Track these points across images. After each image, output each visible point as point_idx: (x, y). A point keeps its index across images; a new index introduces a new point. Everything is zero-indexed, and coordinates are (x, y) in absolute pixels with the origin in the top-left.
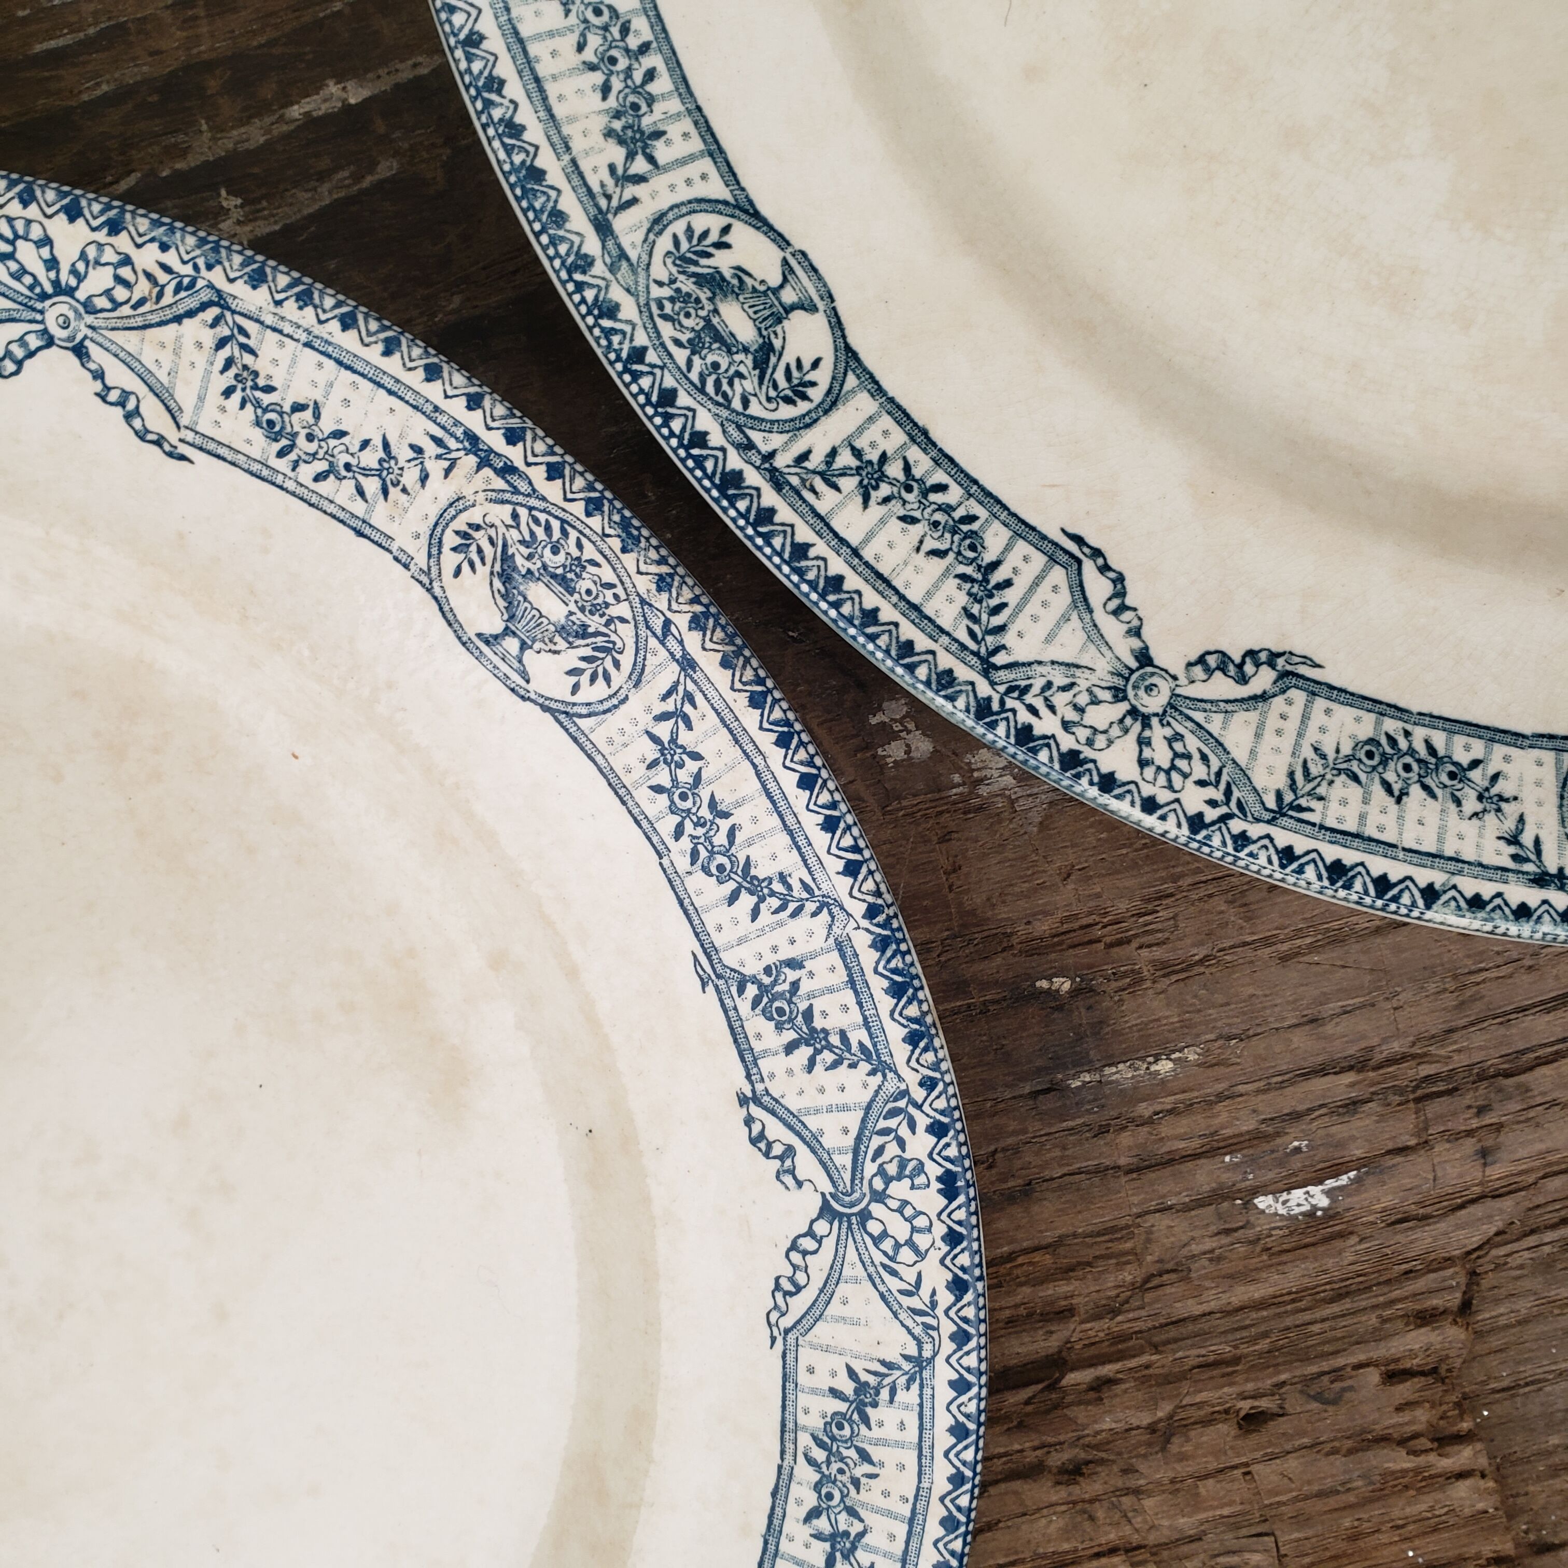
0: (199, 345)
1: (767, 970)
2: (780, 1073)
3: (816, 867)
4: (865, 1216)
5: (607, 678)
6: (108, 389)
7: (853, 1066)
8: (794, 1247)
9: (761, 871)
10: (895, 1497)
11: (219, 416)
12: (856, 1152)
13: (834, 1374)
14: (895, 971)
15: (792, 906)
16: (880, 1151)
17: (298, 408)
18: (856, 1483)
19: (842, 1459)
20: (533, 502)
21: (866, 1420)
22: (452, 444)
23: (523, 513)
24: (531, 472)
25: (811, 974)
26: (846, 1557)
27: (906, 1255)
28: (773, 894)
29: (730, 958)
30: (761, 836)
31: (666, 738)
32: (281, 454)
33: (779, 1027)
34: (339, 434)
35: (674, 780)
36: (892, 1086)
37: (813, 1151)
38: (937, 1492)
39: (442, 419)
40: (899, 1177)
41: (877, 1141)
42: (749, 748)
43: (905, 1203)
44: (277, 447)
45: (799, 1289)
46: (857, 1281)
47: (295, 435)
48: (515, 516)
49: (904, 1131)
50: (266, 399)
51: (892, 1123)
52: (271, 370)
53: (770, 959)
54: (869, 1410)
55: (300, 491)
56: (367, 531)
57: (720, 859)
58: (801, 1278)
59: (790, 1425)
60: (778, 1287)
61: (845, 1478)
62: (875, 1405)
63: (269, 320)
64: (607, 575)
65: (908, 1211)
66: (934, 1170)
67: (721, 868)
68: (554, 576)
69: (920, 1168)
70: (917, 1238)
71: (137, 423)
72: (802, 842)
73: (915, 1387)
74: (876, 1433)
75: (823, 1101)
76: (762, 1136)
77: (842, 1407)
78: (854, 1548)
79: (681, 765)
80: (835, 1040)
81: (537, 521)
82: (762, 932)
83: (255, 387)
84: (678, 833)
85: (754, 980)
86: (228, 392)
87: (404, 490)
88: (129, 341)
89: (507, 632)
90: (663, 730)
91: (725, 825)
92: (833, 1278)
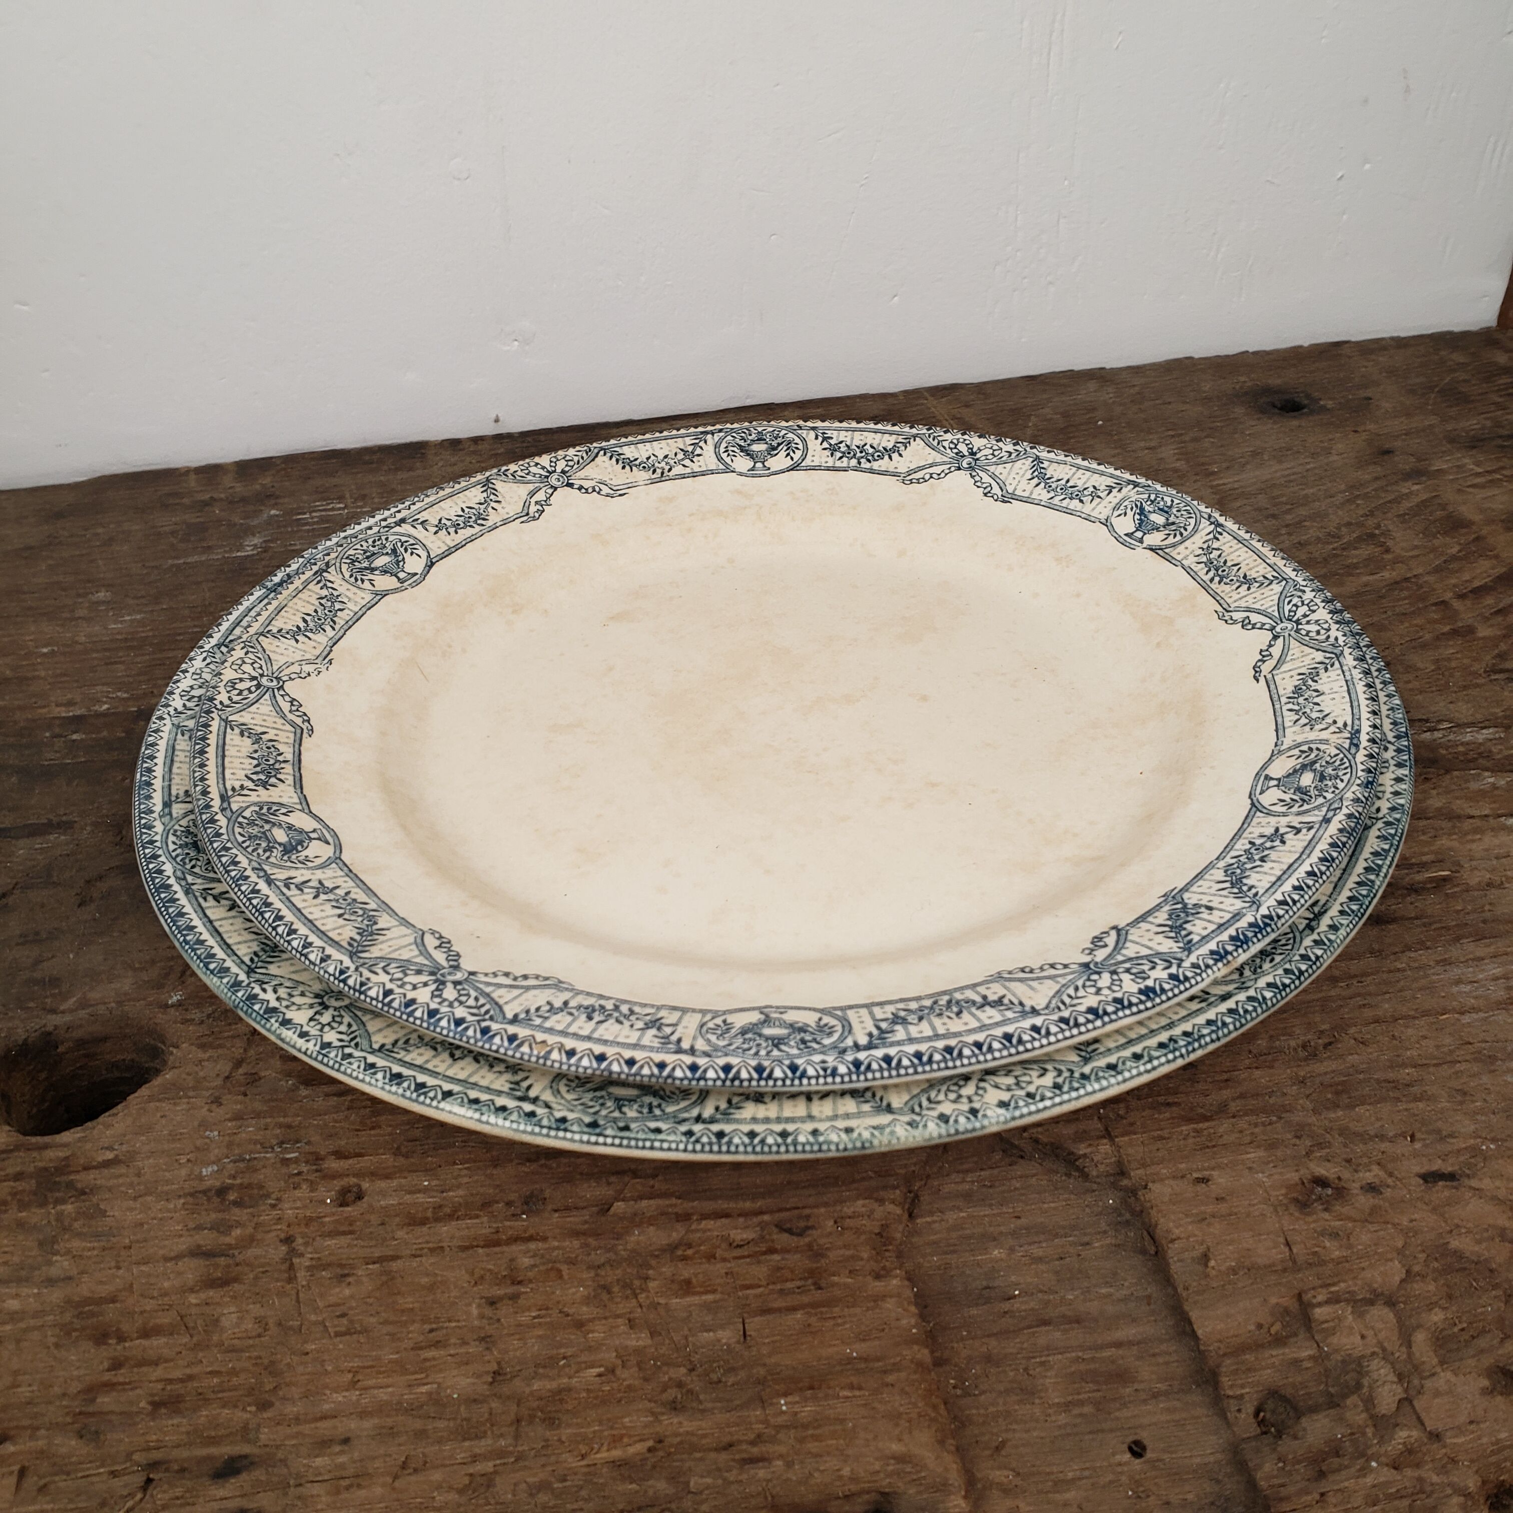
4: (1098, 973)
6: (1267, 651)
7: (1177, 942)
8: (1052, 964)
9: (1246, 881)
10: (946, 1027)
12: (1131, 959)
13: (995, 993)
15: (1240, 896)
16: (1140, 965)
17: (1317, 691)
18: (940, 1015)
19: (948, 1008)
21: (980, 1008)
22: (1349, 728)
24: (1362, 749)
25: (1211, 914)
26: (892, 1023)
27: (1092, 990)
28: (1239, 889)
29: (1187, 895)
30: (1266, 874)
31: (1281, 832)
32: (1290, 698)
33: (1169, 919)
34: (1316, 704)
35: (1262, 844)
36: (1180, 955)
37: (1114, 951)
38: (964, 1039)
39: (1356, 722)
40: (1132, 974)
41: (1144, 962)
42: (1307, 852)
43: (1120, 981)
44: (1292, 695)
45: (1030, 973)
46: (1058, 983)
47: (1303, 697)
49: (1160, 968)
50: (1310, 683)
51: (1160, 963)
54: (987, 1007)
55: (1278, 710)
56: (1281, 731)
57: (1238, 871)
58: (1037, 971)
59: (948, 992)
60: (1023, 968)
61: (938, 1012)
62: (993, 1007)
63: (1345, 669)
65: (1117, 983)
66: (1149, 983)
69: (1145, 979)
72: (1278, 884)
74: (977, 1012)
75: (1145, 943)
76: (1101, 938)
77: (979, 1000)
78: (900, 1024)
80: (1184, 933)
82: (1215, 895)
83: (1313, 679)
84: (1236, 856)
86: (1300, 674)
87: (1312, 729)
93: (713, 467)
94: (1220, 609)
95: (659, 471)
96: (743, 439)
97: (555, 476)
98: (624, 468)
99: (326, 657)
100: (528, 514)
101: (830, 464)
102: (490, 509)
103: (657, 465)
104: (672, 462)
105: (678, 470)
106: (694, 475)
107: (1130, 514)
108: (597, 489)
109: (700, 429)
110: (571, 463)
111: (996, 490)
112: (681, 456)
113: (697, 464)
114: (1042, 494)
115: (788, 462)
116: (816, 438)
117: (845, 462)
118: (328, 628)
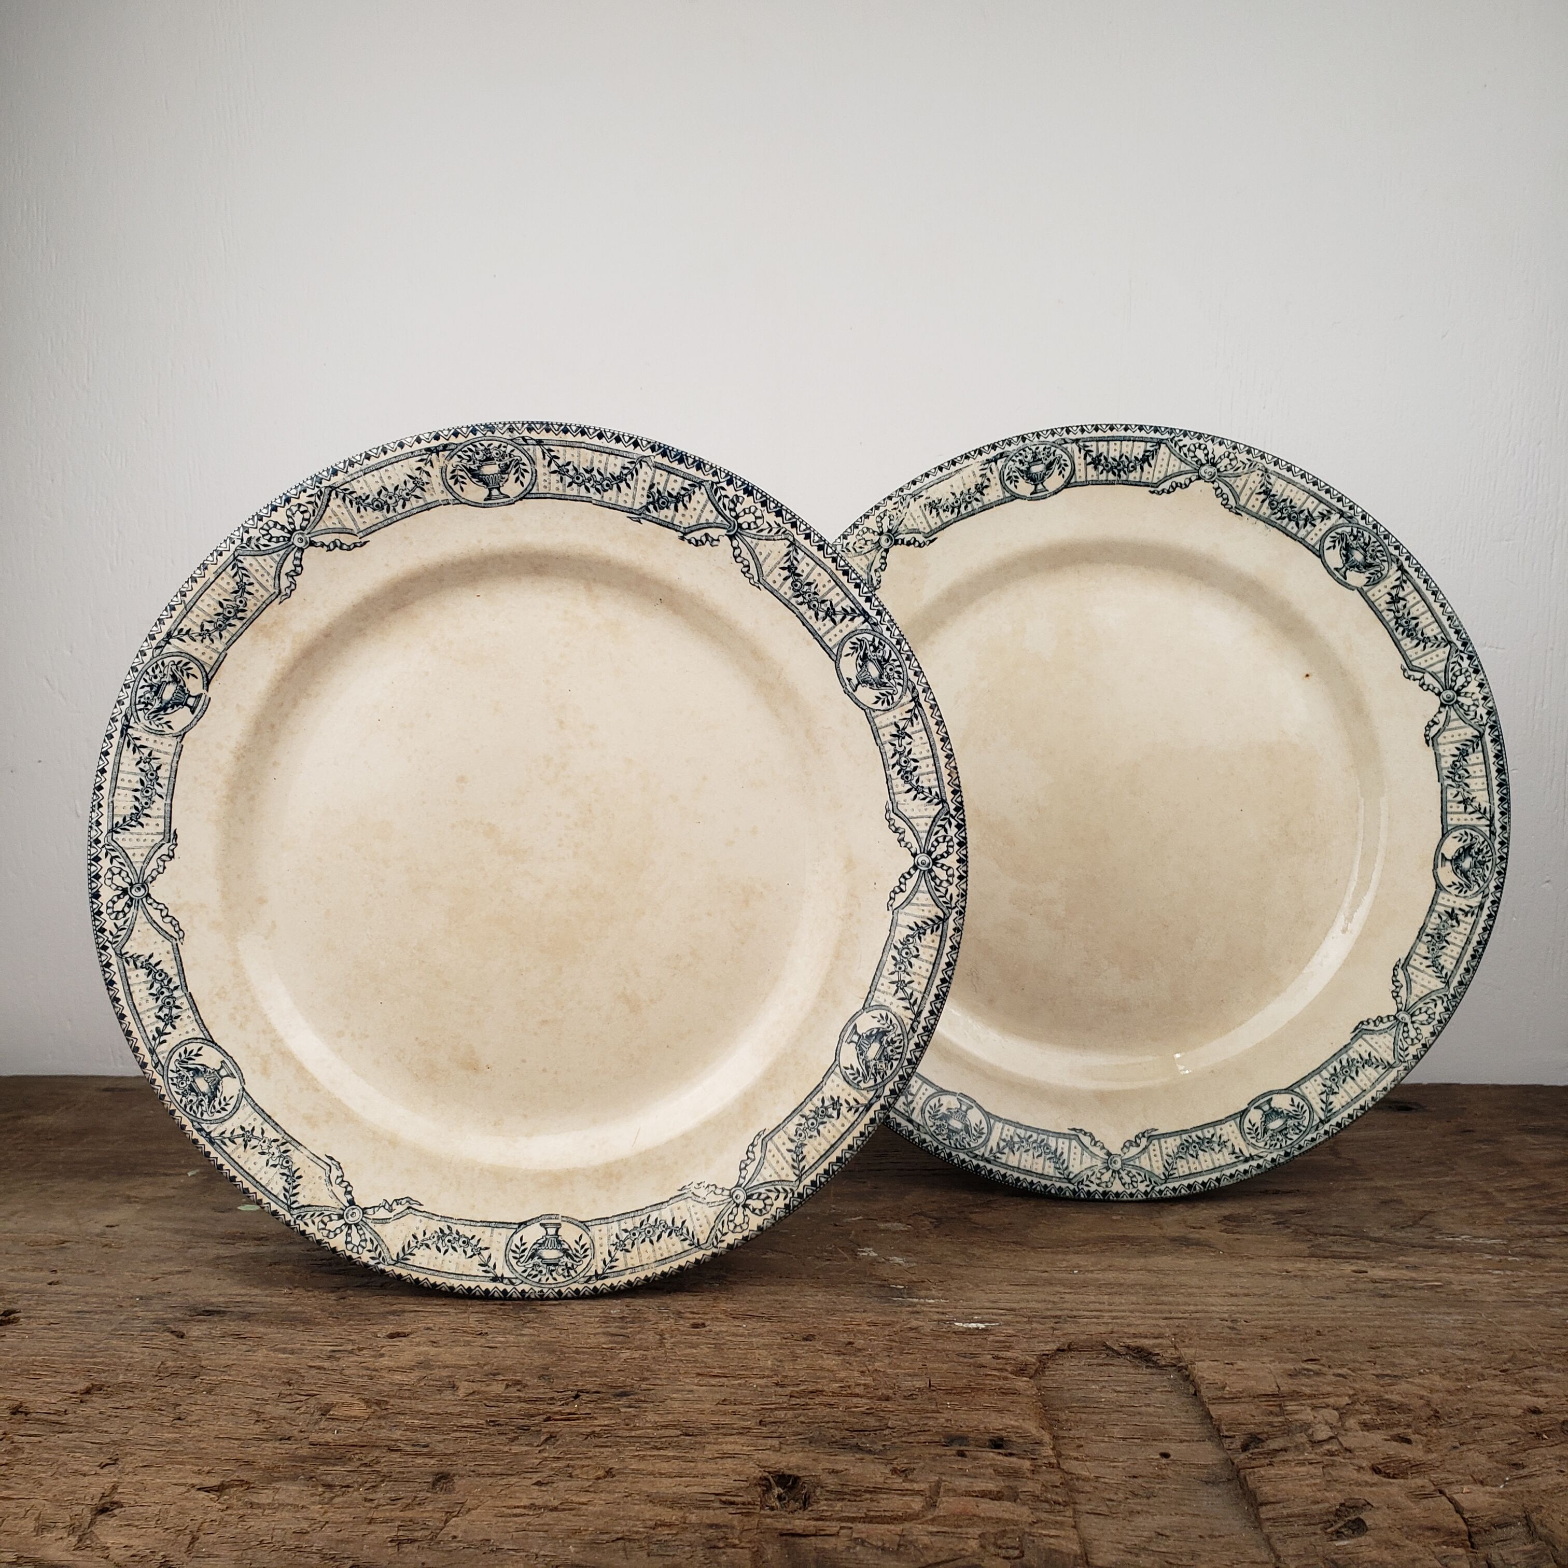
0: (339, 506)
1: (648, 497)
2: (682, 519)
3: (627, 455)
4: (740, 526)
5: (526, 471)
6: (328, 546)
7: (694, 493)
8: (735, 558)
9: (617, 474)
10: (827, 584)
11: (362, 520)
12: (719, 513)
13: (780, 575)
14: (675, 456)
15: (634, 472)
16: (724, 505)
17: (379, 493)
18: (815, 593)
19: (806, 592)
20: (460, 448)
21: (799, 575)
22: (425, 457)
23: (460, 453)
24: (451, 441)
25: (658, 483)
26: (835, 614)
27: (759, 522)
28: (626, 475)
29: (637, 506)
30: (607, 464)
31: (556, 468)
32: (388, 511)
33: (668, 507)
34: (396, 488)
35: (571, 477)
36: (708, 486)
37: (711, 527)
38: (834, 569)
39: (416, 453)
40: (736, 505)
41: (721, 504)
42: (578, 445)
43: (744, 510)
44: (385, 510)
45: (748, 566)
46: (757, 544)
47: (386, 502)
48: (460, 457)
49: (723, 493)
50: (369, 501)
51: (719, 495)
52: (363, 491)
53: (645, 493)
54: (797, 571)
55: (403, 516)
56: (430, 506)
57: (605, 483)
58: (746, 563)
59: (787, 602)
60: (744, 573)
61: (812, 596)
62: (796, 568)
63: (349, 479)
64: (496, 444)
65: (747, 511)
66: (740, 493)
67: (607, 485)
68: (485, 460)
69: (737, 497)
70: (756, 514)
71: (345, 547)
72: (617, 452)
73: (799, 551)
74: (805, 575)
75: (698, 511)
76: (697, 541)
77: (791, 580)
78: (834, 610)
79: (568, 471)
80: (683, 492)
81: (466, 451)
82: (635, 488)
83: (364, 501)
84: (588, 489)
85: (649, 503)
86: (359, 511)
87: (427, 483)
88: (321, 526)
89: (490, 490)
90: (554, 467)
91: (595, 472)
92: (752, 551)
93: (249, 1109)
94: (278, 600)
95: (283, 1148)
96: (200, 1104)
97: (350, 1220)
98: (300, 1177)
99: (681, 1194)
100: (409, 1208)
101: (190, 1013)
102: (427, 1236)
103: (277, 1154)
104: (265, 1145)
105: (271, 1134)
106: (268, 1118)
107: (166, 718)
108: (340, 1180)
109: (209, 1148)
110: (326, 1219)
111: (164, 850)
112: (254, 1142)
113: (253, 1124)
114: (158, 807)
115: (207, 1050)
116: (164, 1041)
117: (183, 1002)
118: (652, 1221)
